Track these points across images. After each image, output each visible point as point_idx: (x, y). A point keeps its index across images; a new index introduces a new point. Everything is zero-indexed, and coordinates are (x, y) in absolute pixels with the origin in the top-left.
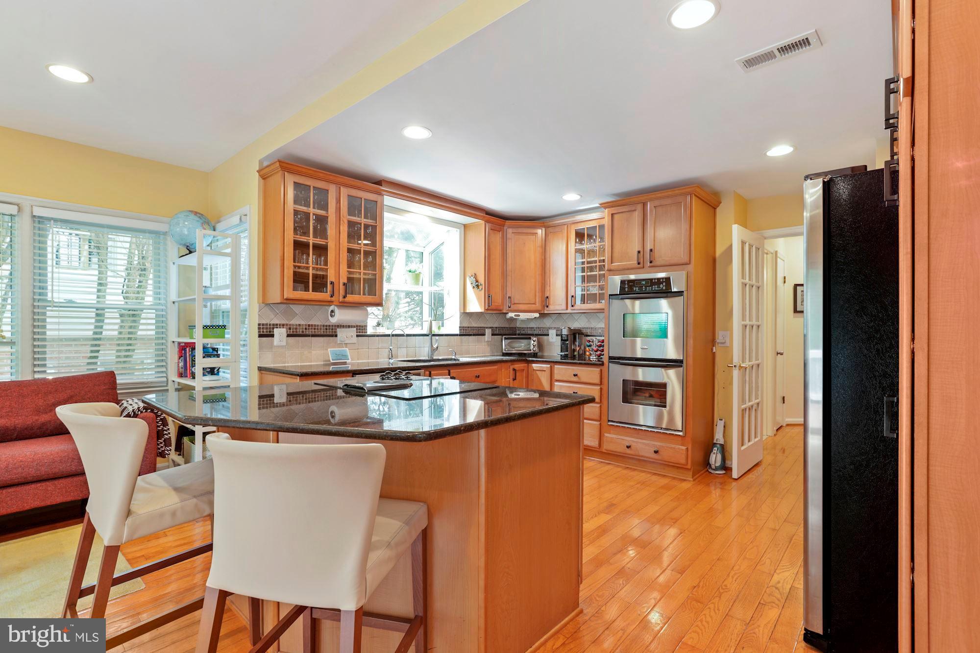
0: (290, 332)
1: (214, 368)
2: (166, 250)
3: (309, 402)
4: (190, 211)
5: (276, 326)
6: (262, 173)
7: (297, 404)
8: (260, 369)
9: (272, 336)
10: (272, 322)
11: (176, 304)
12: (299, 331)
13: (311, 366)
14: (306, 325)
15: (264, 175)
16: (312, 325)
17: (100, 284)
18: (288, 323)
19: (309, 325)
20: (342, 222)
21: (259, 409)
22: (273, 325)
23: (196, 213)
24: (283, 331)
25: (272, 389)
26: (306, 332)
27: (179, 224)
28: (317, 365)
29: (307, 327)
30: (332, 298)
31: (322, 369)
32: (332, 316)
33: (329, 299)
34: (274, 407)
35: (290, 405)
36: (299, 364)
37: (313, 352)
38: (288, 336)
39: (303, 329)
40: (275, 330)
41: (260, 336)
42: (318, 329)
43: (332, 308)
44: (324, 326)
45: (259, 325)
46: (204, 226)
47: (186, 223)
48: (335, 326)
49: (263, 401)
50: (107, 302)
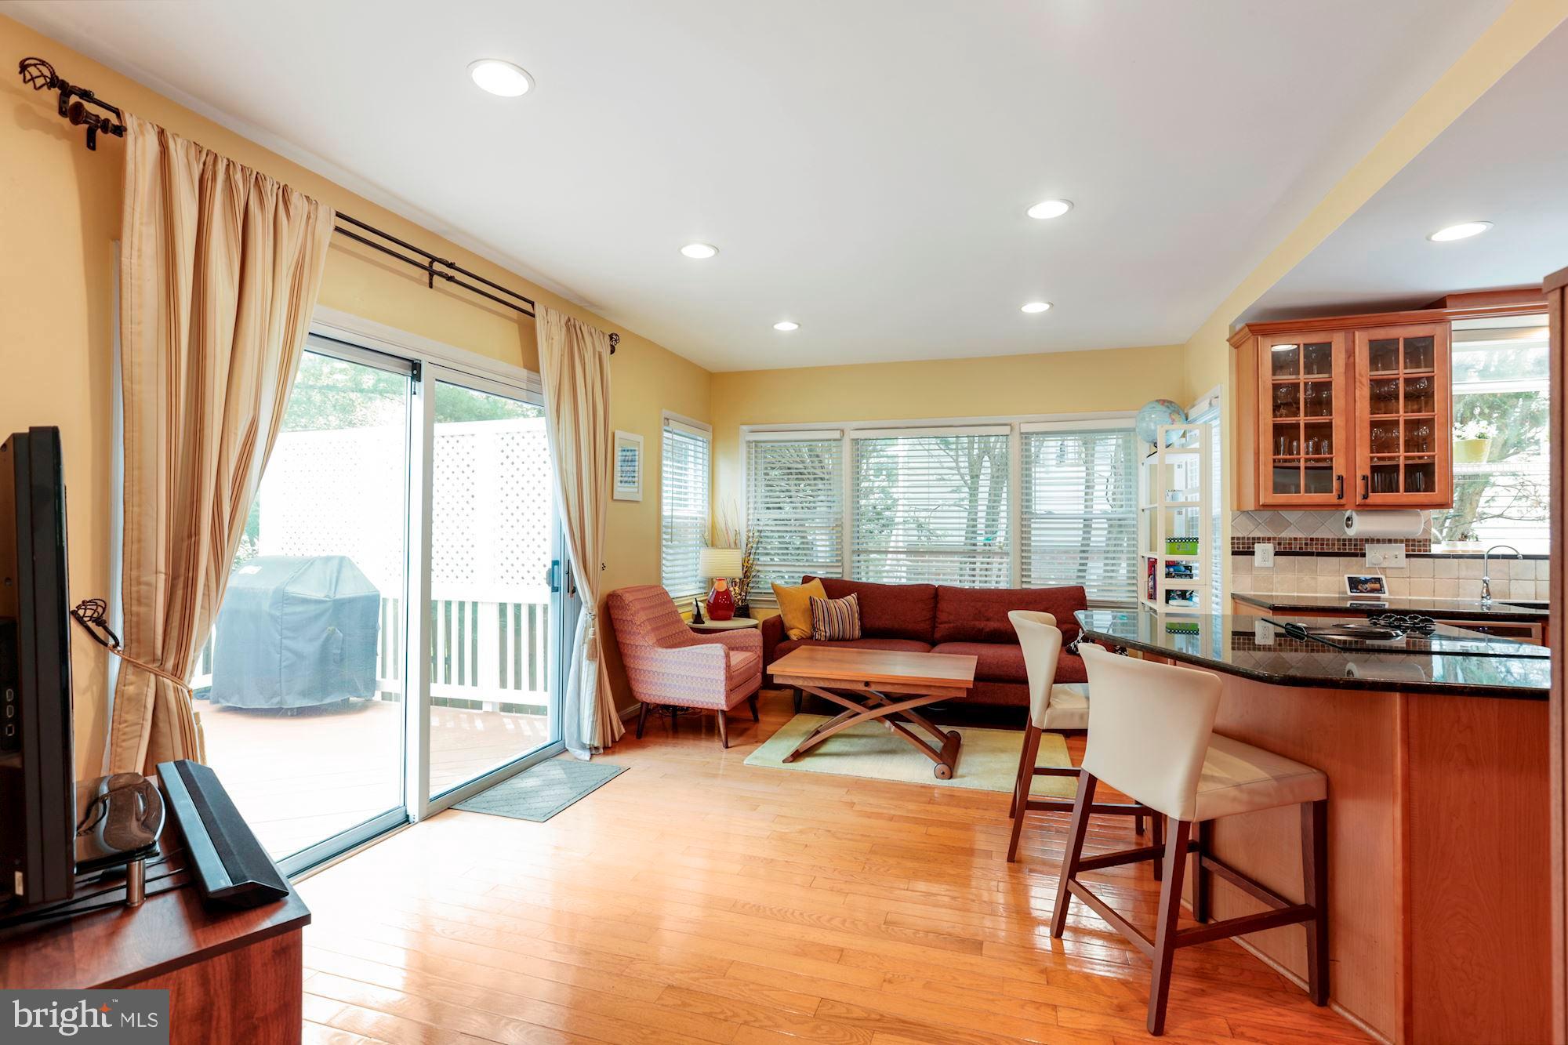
0: (1280, 548)
1: (1186, 591)
2: (1136, 448)
3: (1312, 651)
4: (1157, 401)
5: (1258, 540)
6: (1232, 341)
7: (1291, 650)
8: (1234, 596)
9: (1253, 553)
10: (1251, 536)
11: (1147, 512)
12: (1295, 548)
13: (1316, 598)
14: (1306, 539)
15: (1236, 342)
16: (1317, 539)
17: (1088, 487)
18: (1275, 535)
19: (1312, 539)
20: (1357, 384)
21: (1233, 649)
22: (1254, 539)
23: (1163, 402)
24: (1270, 547)
25: (1252, 624)
26: (1306, 549)
27: (1145, 418)
28: (1326, 597)
29: (1309, 542)
30: (1342, 501)
31: (1336, 604)
32: (1348, 526)
33: (1336, 501)
34: (1254, 649)
35: (1281, 650)
36: (1296, 594)
37: (1321, 579)
38: (1277, 554)
39: (1301, 544)
40: (1256, 545)
41: (1234, 553)
42: (1328, 545)
43: (1348, 513)
44: (1339, 540)
45: (1233, 538)
46: (1173, 417)
47: (1153, 416)
48: (1361, 540)
49: (1239, 639)
50: (1094, 512)
